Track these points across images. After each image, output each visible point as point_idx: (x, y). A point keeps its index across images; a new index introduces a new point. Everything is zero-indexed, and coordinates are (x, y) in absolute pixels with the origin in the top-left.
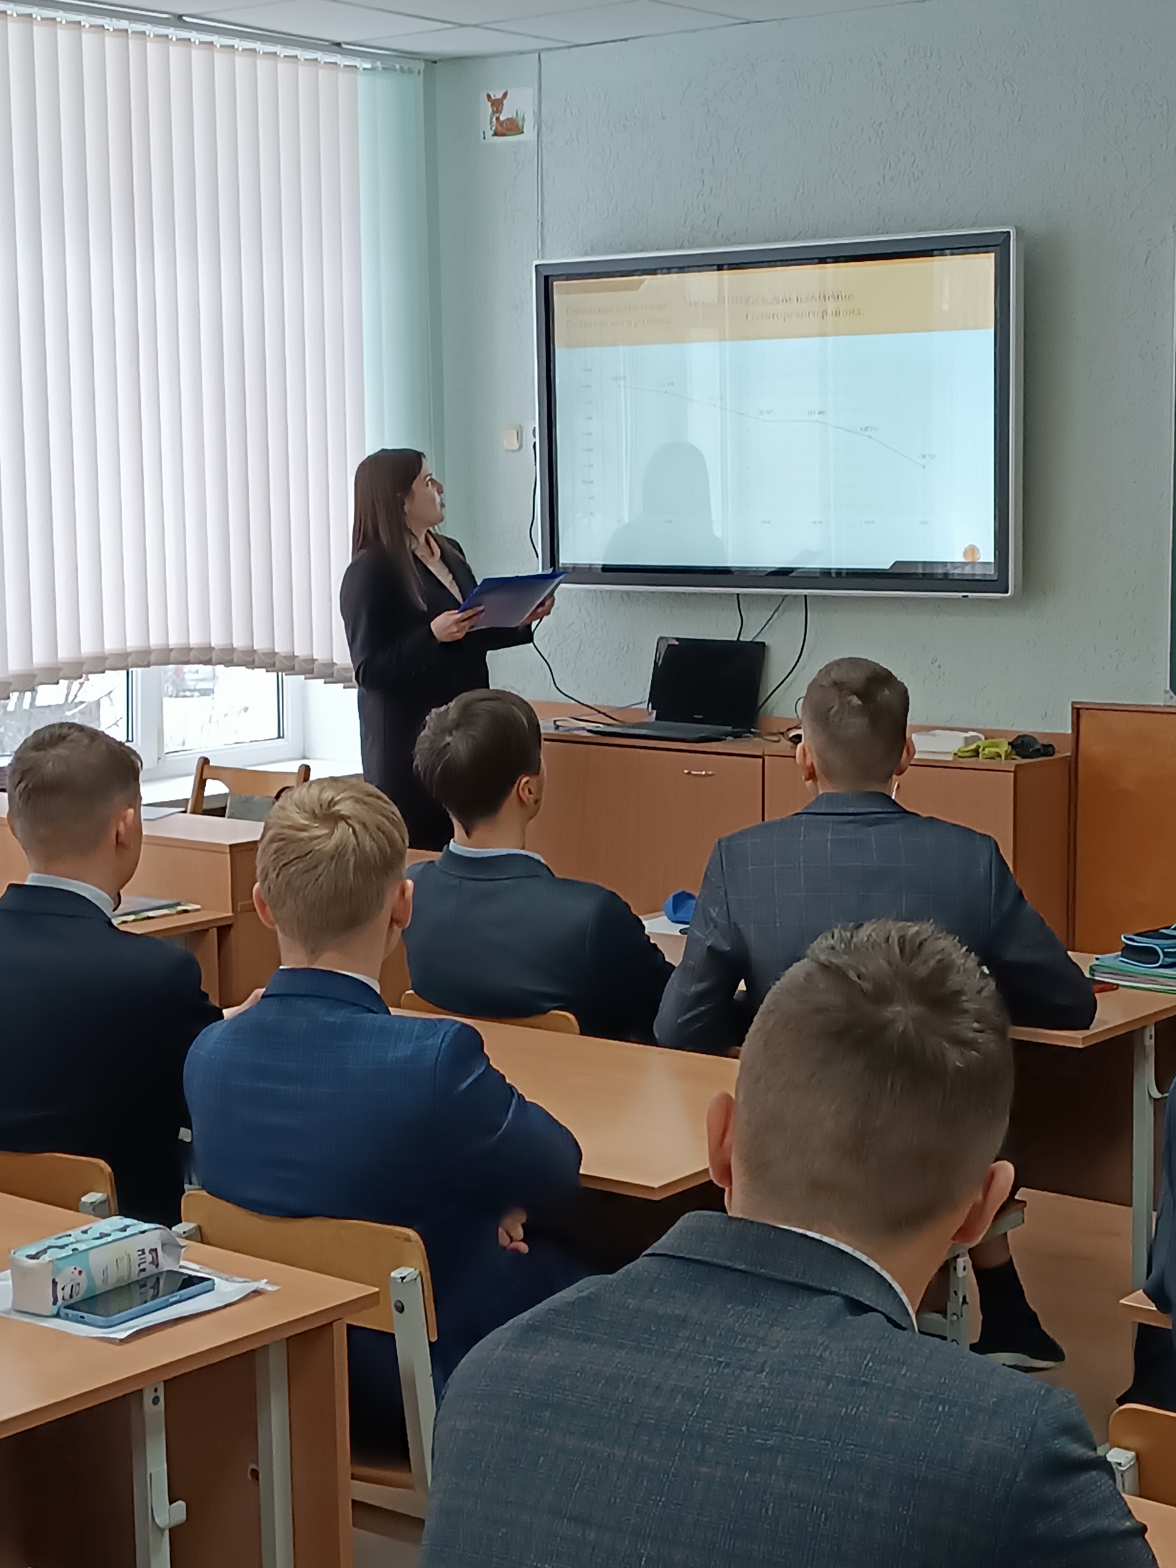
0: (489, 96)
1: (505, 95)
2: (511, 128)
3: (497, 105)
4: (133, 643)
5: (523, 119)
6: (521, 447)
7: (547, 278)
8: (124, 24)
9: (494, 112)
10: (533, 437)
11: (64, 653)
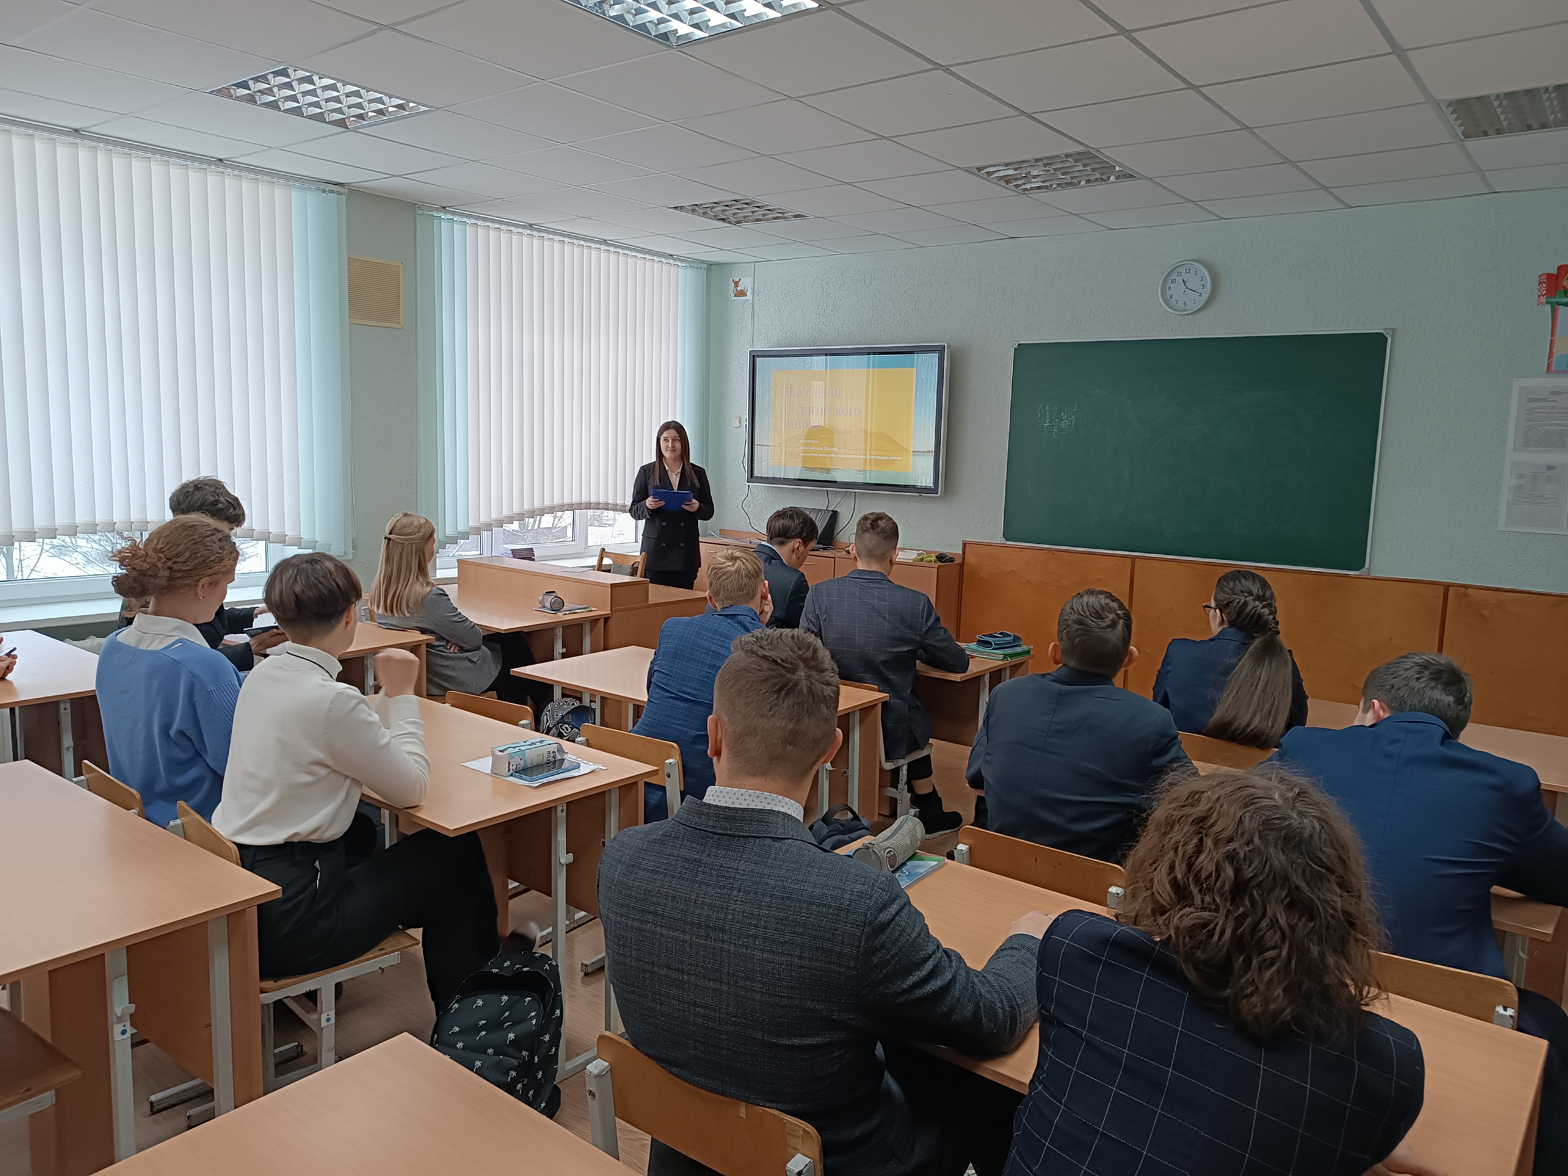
0: (733, 280)
1: (740, 280)
2: (742, 293)
3: (736, 284)
4: (575, 500)
5: (747, 290)
6: (740, 426)
7: (754, 356)
8: (582, 242)
9: (735, 287)
10: (746, 422)
11: (547, 503)
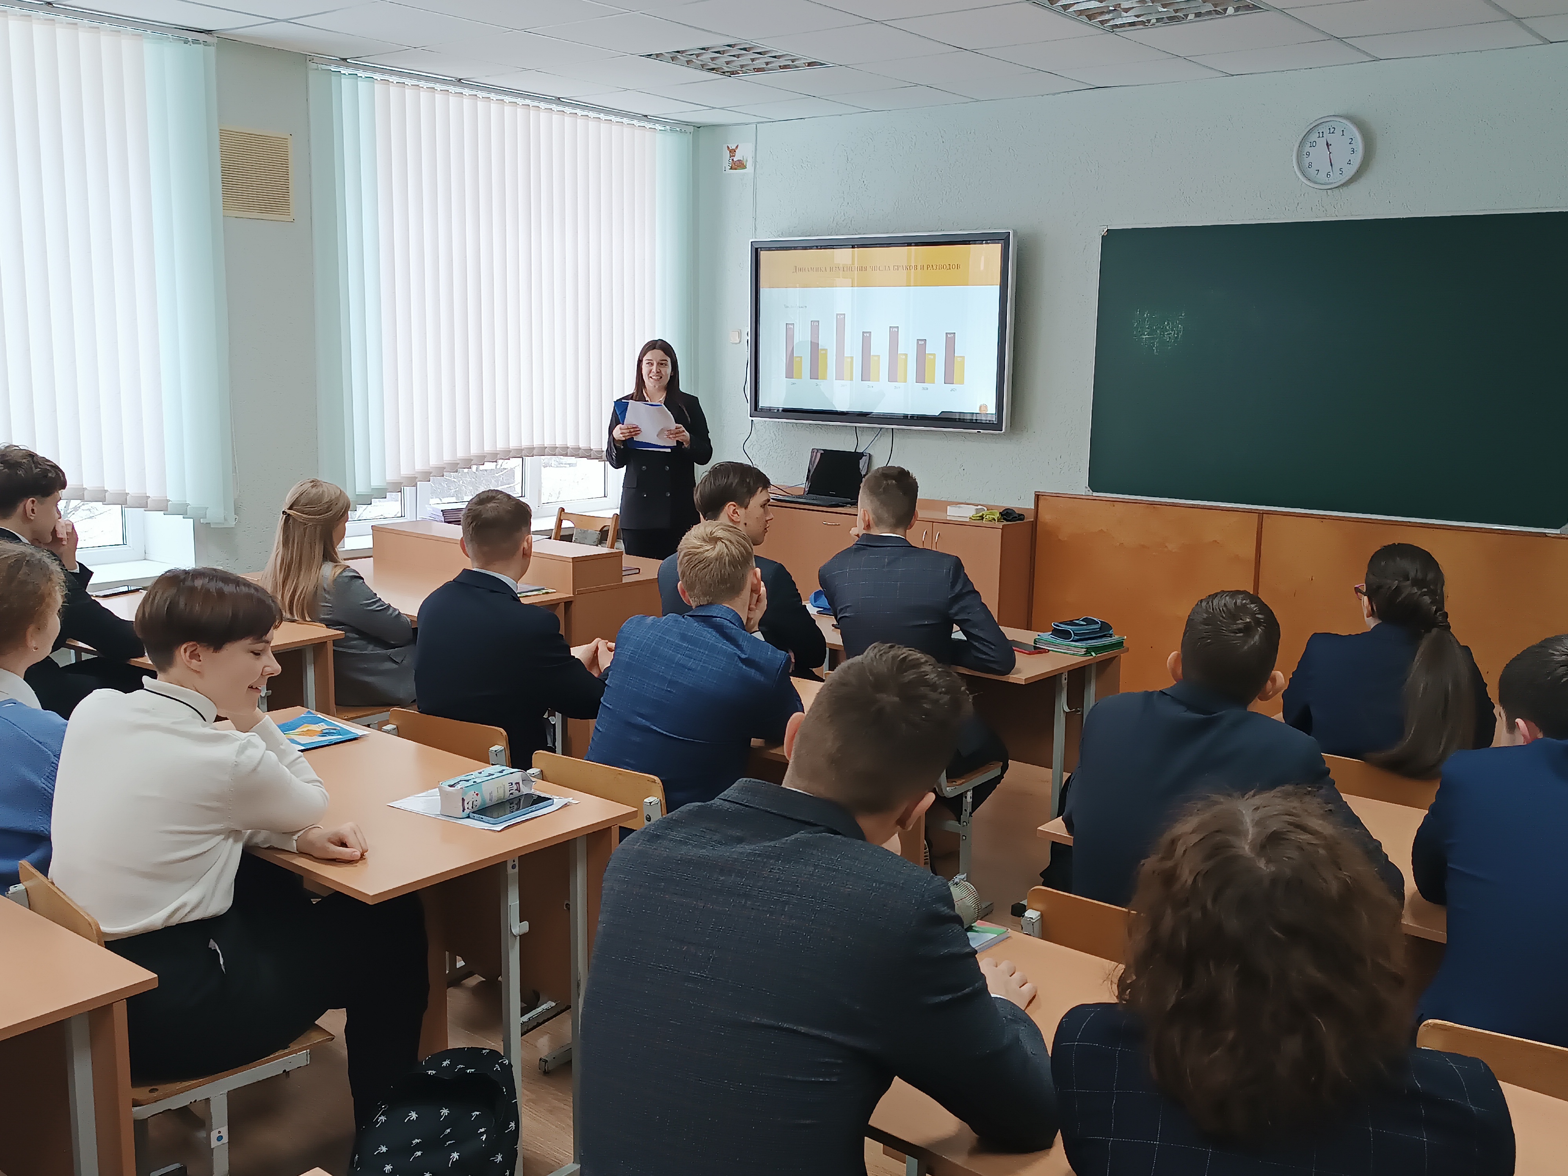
0: (728, 147)
1: (737, 147)
2: (739, 165)
3: (732, 152)
5: (747, 161)
6: (740, 342)
7: (757, 249)
9: (731, 157)
10: (747, 337)
